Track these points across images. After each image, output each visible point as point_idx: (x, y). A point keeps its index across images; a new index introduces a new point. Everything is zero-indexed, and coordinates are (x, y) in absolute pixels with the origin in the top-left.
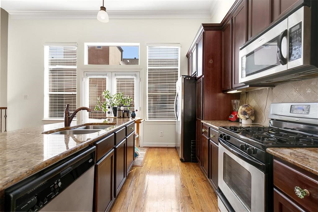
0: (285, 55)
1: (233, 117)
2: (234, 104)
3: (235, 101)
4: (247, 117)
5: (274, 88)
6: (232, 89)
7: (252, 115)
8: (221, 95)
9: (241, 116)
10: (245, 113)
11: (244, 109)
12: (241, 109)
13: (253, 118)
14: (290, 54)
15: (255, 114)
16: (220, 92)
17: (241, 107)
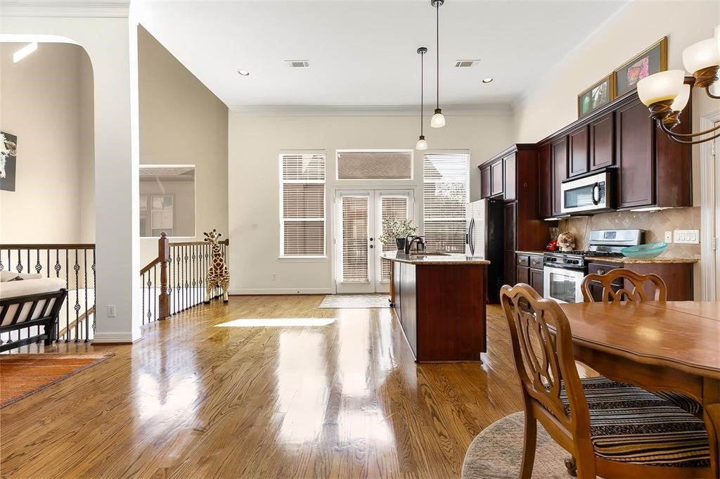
0: (596, 199)
1: (551, 246)
2: (552, 232)
3: (554, 229)
4: (568, 244)
5: (593, 217)
6: (552, 217)
7: (572, 243)
8: (536, 222)
9: (560, 244)
10: (565, 241)
11: (564, 237)
12: (561, 237)
13: (573, 246)
14: (599, 199)
15: (575, 242)
16: (535, 219)
17: (561, 235)
